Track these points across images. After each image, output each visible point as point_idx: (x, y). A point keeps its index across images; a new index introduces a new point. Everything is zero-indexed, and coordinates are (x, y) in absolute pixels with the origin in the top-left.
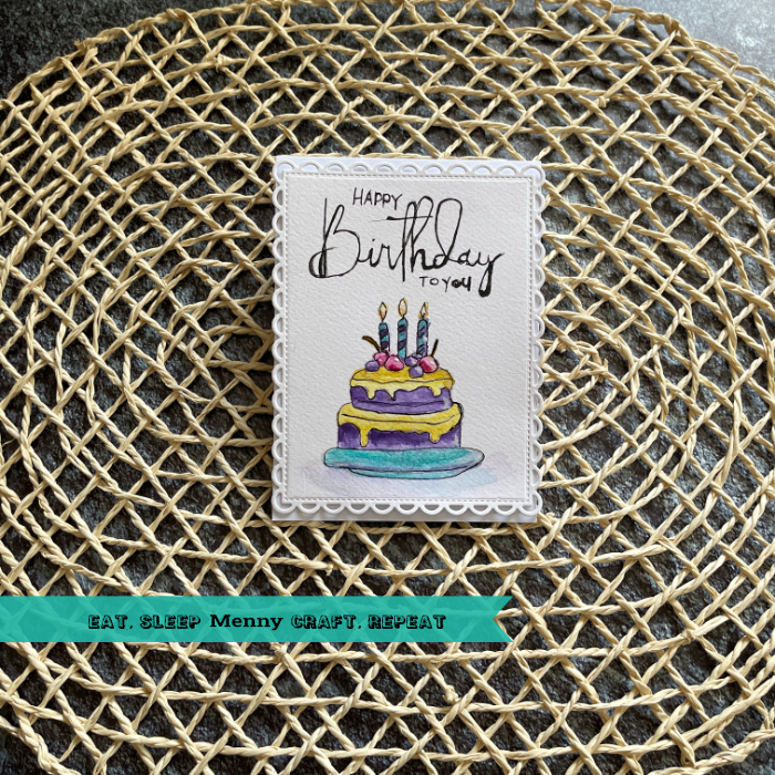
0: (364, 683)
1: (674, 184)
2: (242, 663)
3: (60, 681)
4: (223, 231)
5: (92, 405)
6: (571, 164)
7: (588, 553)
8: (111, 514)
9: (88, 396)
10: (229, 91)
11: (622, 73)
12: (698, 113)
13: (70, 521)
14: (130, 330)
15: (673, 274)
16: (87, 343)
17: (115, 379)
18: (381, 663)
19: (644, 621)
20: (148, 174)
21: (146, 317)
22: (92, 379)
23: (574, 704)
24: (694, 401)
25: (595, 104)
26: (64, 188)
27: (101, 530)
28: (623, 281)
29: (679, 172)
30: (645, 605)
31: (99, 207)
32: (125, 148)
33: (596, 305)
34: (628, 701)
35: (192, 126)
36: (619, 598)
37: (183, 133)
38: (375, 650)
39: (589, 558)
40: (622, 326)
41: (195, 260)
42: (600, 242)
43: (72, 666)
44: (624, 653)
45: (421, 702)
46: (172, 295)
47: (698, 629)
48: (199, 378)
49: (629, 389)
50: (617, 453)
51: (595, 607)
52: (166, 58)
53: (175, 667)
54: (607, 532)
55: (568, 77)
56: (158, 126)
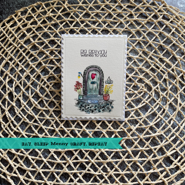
0: (88, 167)
1: (163, 43)
2: (59, 163)
3: (16, 167)
4: (52, 57)
5: (22, 101)
6: (137, 38)
7: (142, 135)
8: (27, 127)
9: (21, 99)
10: (53, 22)
11: (150, 15)
12: (169, 24)
13: (18, 129)
14: (30, 83)
15: (163, 65)
16: (20, 86)
17: (27, 95)
18: (92, 162)
19: (155, 152)
20: (34, 44)
21: (34, 79)
22: (22, 95)
23: (139, 171)
24: (168, 97)
25: (143, 23)
26: (14, 48)
27: (25, 131)
28: (151, 68)
29: (165, 40)
30: (156, 148)
31: (22, 52)
32: (28, 37)
33: (144, 74)
34: (151, 171)
35: (44, 31)
36: (149, 146)
37: (42, 33)
38: (90, 159)
39: (142, 136)
40: (150, 79)
41: (46, 65)
42: (144, 58)
43: (19, 164)
44: (151, 159)
45: (102, 172)
46: (40, 74)
47: (169, 153)
48: (47, 94)
49: (152, 94)
50: (149, 111)
51: (144, 148)
52: (37, 14)
53: (43, 164)
54: (146, 130)
55: (137, 16)
56: (36, 32)
